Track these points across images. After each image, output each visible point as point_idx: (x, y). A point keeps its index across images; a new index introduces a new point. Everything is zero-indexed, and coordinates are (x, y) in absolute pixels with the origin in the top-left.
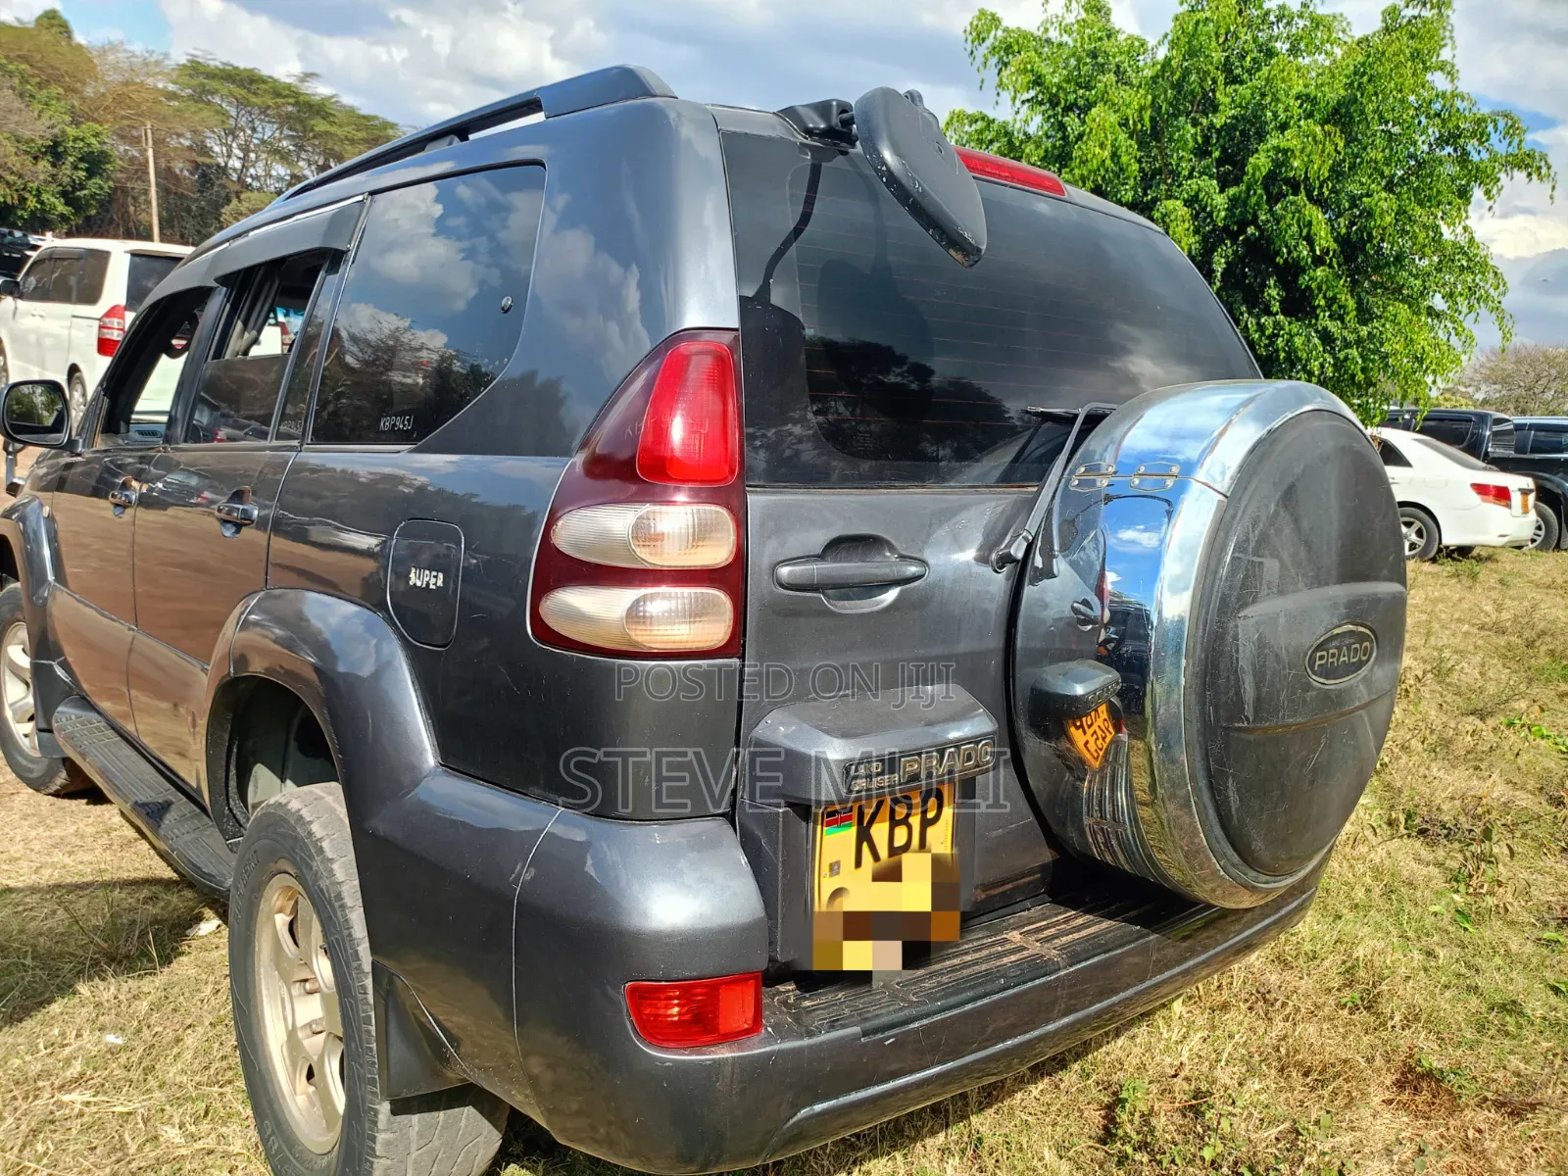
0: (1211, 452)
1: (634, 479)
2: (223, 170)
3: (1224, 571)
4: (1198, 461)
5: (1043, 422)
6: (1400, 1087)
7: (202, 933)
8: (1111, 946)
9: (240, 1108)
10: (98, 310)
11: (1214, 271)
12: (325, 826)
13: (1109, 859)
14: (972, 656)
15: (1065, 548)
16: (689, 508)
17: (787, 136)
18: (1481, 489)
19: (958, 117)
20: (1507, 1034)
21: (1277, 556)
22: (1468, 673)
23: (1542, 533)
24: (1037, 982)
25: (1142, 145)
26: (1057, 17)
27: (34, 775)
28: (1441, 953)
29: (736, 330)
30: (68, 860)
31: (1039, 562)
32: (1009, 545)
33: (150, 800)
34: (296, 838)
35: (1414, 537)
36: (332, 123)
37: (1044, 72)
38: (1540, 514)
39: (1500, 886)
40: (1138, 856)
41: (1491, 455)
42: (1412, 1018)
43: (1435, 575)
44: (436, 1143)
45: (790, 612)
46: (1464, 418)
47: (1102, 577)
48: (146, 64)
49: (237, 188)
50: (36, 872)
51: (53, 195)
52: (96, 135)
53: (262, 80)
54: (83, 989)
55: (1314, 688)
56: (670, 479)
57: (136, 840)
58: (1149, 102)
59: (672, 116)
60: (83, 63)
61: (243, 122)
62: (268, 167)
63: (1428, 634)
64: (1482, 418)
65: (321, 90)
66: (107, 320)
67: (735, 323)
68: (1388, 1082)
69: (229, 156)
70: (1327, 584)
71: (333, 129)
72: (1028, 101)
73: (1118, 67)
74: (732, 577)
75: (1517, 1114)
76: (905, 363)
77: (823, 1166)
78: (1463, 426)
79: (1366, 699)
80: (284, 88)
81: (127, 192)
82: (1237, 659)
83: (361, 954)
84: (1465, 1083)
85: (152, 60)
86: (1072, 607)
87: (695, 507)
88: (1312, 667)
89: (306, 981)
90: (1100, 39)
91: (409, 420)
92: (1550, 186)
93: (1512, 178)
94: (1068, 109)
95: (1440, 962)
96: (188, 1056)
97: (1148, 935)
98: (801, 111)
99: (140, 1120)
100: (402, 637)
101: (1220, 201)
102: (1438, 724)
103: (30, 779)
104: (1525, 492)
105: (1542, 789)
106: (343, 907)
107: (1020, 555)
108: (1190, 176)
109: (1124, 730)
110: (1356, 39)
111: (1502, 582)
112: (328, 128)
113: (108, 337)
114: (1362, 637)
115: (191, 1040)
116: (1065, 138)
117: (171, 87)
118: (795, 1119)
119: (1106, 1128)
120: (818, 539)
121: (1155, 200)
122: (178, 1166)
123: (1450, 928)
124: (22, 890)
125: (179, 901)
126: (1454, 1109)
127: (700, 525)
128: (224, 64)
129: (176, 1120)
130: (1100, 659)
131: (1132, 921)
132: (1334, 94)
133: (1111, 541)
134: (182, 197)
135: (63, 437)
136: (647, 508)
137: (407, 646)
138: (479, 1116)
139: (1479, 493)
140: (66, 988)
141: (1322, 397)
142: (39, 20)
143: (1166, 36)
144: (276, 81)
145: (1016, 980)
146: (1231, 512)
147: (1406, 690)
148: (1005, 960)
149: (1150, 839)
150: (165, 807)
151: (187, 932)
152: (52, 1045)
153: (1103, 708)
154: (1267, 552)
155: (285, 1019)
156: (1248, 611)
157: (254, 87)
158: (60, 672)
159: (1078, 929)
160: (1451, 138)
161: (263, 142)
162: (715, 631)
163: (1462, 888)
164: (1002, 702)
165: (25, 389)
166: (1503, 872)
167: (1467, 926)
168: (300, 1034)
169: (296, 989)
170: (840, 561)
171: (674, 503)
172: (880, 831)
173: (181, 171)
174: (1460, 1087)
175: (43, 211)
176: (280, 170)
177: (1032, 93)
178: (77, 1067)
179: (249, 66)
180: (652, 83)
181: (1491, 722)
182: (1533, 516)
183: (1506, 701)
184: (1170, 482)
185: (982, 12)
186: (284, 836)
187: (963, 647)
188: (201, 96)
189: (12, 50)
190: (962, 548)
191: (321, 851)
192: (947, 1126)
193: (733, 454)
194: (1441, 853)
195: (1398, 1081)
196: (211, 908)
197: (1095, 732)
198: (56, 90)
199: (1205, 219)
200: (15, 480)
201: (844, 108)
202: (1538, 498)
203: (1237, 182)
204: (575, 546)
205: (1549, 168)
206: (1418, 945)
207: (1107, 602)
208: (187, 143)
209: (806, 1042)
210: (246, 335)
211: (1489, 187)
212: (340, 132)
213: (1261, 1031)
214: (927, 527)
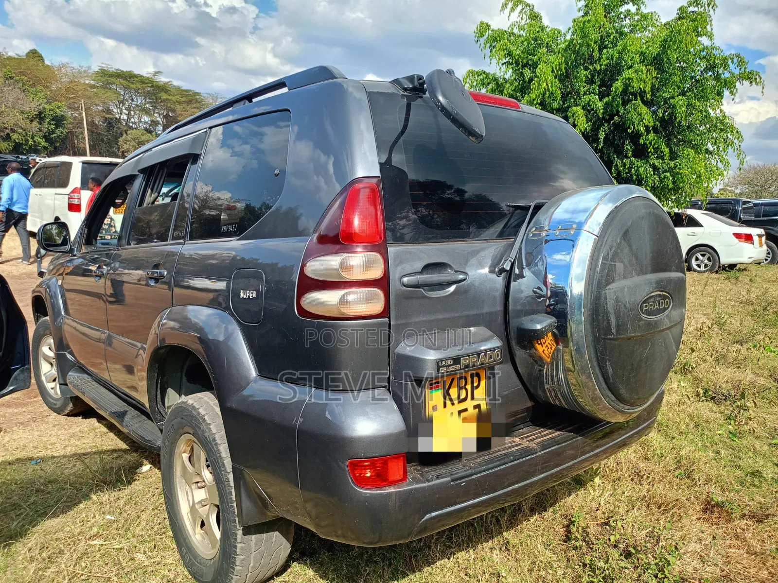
0: (590, 217)
1: (339, 243)
2: (119, 120)
3: (598, 269)
4: (584, 222)
5: (515, 210)
6: (704, 511)
7: (143, 471)
8: (560, 442)
9: (170, 544)
10: (67, 190)
11: (599, 138)
12: (205, 409)
13: (558, 403)
14: (490, 314)
15: (529, 265)
16: (363, 254)
17: (396, 92)
18: (738, 236)
19: (471, 73)
20: (754, 485)
21: (622, 262)
22: (734, 324)
23: (771, 256)
24: (528, 458)
25: (561, 81)
26: (517, 22)
27: (57, 407)
28: (723, 452)
29: (379, 177)
30: (78, 443)
31: (517, 271)
32: (503, 264)
33: (117, 410)
34: (193, 416)
35: (706, 261)
36: (169, 95)
37: (512, 49)
38: (768, 246)
39: (750, 420)
40: (570, 401)
41: (743, 219)
42: (708, 481)
43: (718, 279)
44: (263, 548)
45: (408, 297)
46: (727, 202)
47: (545, 277)
48: (79, 72)
49: (125, 128)
50: (64, 448)
51: (40, 137)
52: (59, 108)
53: (135, 76)
54: (94, 497)
55: (643, 320)
56: (354, 242)
57: (107, 433)
58: (563, 61)
59: (345, 85)
60: (50, 74)
61: (127, 97)
62: (140, 118)
63: (714, 307)
64: (737, 201)
65: (163, 79)
66: (72, 195)
67: (378, 174)
68: (698, 509)
69: (121, 114)
70: (646, 274)
71: (170, 98)
72: (505, 63)
73: (547, 44)
74: (383, 283)
75: (760, 521)
76: (452, 189)
77: (436, 556)
78: (729, 206)
79: (669, 325)
80: (146, 79)
81: (73, 134)
82: (607, 308)
83: (226, 464)
84: (735, 508)
85: (82, 70)
86: (533, 291)
87: (366, 253)
88: (642, 310)
89: (198, 482)
90: (538, 32)
91: (235, 227)
92: (761, 87)
93: (743, 84)
94: (524, 66)
95: (722, 456)
96: (143, 523)
97: (577, 437)
98: (401, 80)
99: (126, 552)
100: (238, 321)
101: (600, 105)
102: (719, 349)
103: (55, 408)
104: (760, 236)
105: (771, 376)
106: (216, 444)
107: (508, 268)
108: (585, 94)
109: (560, 344)
110: (663, 23)
111: (751, 280)
112: (168, 97)
113: (73, 202)
114: (665, 297)
115: (144, 516)
116: (523, 80)
117: (92, 82)
118: (424, 519)
119: (566, 536)
120: (419, 266)
121: (569, 107)
122: (145, 570)
123: (727, 441)
124: (59, 457)
125: (132, 457)
126: (730, 520)
127: (368, 261)
128: (116, 70)
129: (142, 551)
130: (547, 313)
131: (570, 431)
132: (654, 50)
133: (549, 260)
134: (99, 134)
135: (68, 247)
136: (346, 255)
137: (240, 324)
138: (281, 536)
139: (737, 238)
140: (87, 497)
141: (640, 191)
142: (28, 54)
143: (569, 29)
144: (142, 76)
145: (518, 457)
146: (600, 243)
147: (703, 333)
148: (513, 449)
149: (576, 393)
150: (124, 413)
151: (137, 471)
152: (83, 521)
153: (550, 334)
154: (617, 260)
155: (188, 501)
156: (611, 286)
157: (132, 80)
158: (69, 356)
159: (545, 435)
160: (711, 67)
161: (137, 105)
162: (377, 307)
163: (732, 422)
164: (504, 334)
165: (48, 227)
166: (752, 414)
167: (735, 439)
168: (197, 506)
169: (194, 486)
170: (429, 274)
171: (356, 252)
172: (454, 392)
173: (99, 122)
174: (732, 509)
175: (35, 145)
176: (146, 118)
177: (507, 59)
178: (95, 530)
179: (128, 70)
180: (336, 73)
181: (746, 346)
182: (765, 247)
183: (753, 336)
184: (572, 232)
185: (482, 23)
186: (187, 416)
187: (486, 310)
188: (106, 86)
189: (16, 69)
190: (482, 267)
191: (204, 420)
192: (493, 537)
193: (381, 231)
194: (723, 408)
195: (703, 509)
196: (146, 460)
197: (547, 346)
198: (39, 88)
199: (593, 113)
200: (42, 270)
201: (420, 78)
202: (767, 239)
203: (608, 95)
204: (315, 274)
205: (761, 79)
206: (712, 449)
207: (549, 288)
208: (101, 109)
209: (427, 484)
210: (153, 195)
211: (732, 89)
212: (174, 99)
213: (637, 490)
214: (466, 259)
